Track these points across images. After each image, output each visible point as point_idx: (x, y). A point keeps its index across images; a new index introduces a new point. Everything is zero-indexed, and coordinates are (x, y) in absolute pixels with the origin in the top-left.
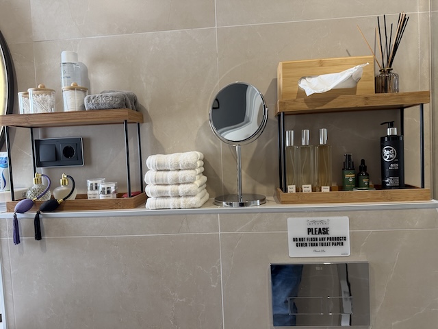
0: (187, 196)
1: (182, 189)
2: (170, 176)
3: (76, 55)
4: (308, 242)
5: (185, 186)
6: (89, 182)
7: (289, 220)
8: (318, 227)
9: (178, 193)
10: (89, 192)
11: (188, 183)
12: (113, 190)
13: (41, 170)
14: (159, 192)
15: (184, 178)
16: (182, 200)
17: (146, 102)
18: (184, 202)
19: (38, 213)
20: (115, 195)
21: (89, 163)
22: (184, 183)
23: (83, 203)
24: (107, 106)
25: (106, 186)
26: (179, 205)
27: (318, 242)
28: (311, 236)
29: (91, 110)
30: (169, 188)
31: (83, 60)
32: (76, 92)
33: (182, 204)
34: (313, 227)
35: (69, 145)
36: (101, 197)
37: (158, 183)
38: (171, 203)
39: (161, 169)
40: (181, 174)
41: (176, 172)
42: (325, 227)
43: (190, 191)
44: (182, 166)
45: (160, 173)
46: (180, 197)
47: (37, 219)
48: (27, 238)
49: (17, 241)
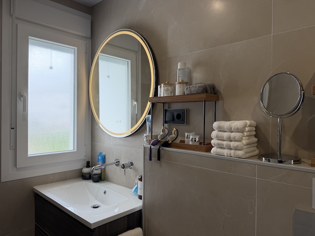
0: (236, 149)
1: (233, 144)
2: (225, 135)
3: (185, 64)
5: (235, 143)
6: (186, 134)
9: (230, 146)
10: (186, 139)
11: (237, 141)
12: (197, 140)
13: (166, 125)
14: (218, 144)
15: (235, 137)
16: (232, 151)
17: (221, 88)
18: (234, 153)
19: (160, 147)
20: (198, 143)
21: (188, 123)
22: (235, 141)
23: (183, 145)
24: (195, 92)
25: (194, 137)
26: (230, 154)
29: (188, 94)
30: (225, 143)
31: (189, 65)
32: (181, 85)
33: (232, 154)
35: (180, 113)
36: (191, 143)
37: (219, 138)
38: (226, 152)
39: (221, 130)
40: (233, 135)
41: (229, 133)
43: (237, 146)
44: (234, 130)
45: (220, 133)
46: (231, 149)
47: (159, 151)
48: (154, 158)
49: (150, 159)
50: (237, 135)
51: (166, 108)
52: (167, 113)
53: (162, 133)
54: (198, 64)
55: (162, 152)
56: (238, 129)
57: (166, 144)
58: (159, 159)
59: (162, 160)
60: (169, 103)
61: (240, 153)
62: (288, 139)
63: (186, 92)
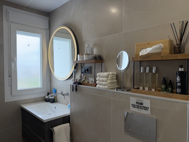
0: (105, 85)
1: (104, 83)
2: (101, 79)
4: (136, 107)
7: (131, 97)
8: (140, 102)
10: (89, 81)
14: (99, 83)
24: (91, 59)
26: (103, 87)
27: (139, 107)
28: (137, 105)
30: (101, 82)
34: (138, 102)
35: (88, 68)
36: (91, 83)
37: (99, 80)
38: (101, 86)
39: (100, 76)
42: (142, 102)
45: (99, 78)
46: (103, 85)
47: (76, 86)
48: (74, 90)
49: (73, 91)
50: (105, 79)
51: (82, 66)
52: (83, 68)
53: (79, 78)
54: (95, 45)
55: (78, 87)
56: (105, 76)
57: (80, 83)
58: (76, 90)
59: (78, 91)
60: (84, 64)
61: (106, 87)
62: (129, 80)
63: (88, 59)
